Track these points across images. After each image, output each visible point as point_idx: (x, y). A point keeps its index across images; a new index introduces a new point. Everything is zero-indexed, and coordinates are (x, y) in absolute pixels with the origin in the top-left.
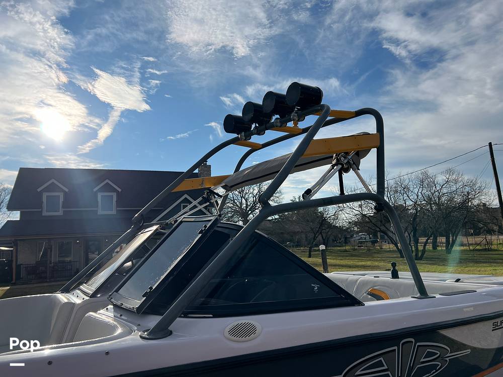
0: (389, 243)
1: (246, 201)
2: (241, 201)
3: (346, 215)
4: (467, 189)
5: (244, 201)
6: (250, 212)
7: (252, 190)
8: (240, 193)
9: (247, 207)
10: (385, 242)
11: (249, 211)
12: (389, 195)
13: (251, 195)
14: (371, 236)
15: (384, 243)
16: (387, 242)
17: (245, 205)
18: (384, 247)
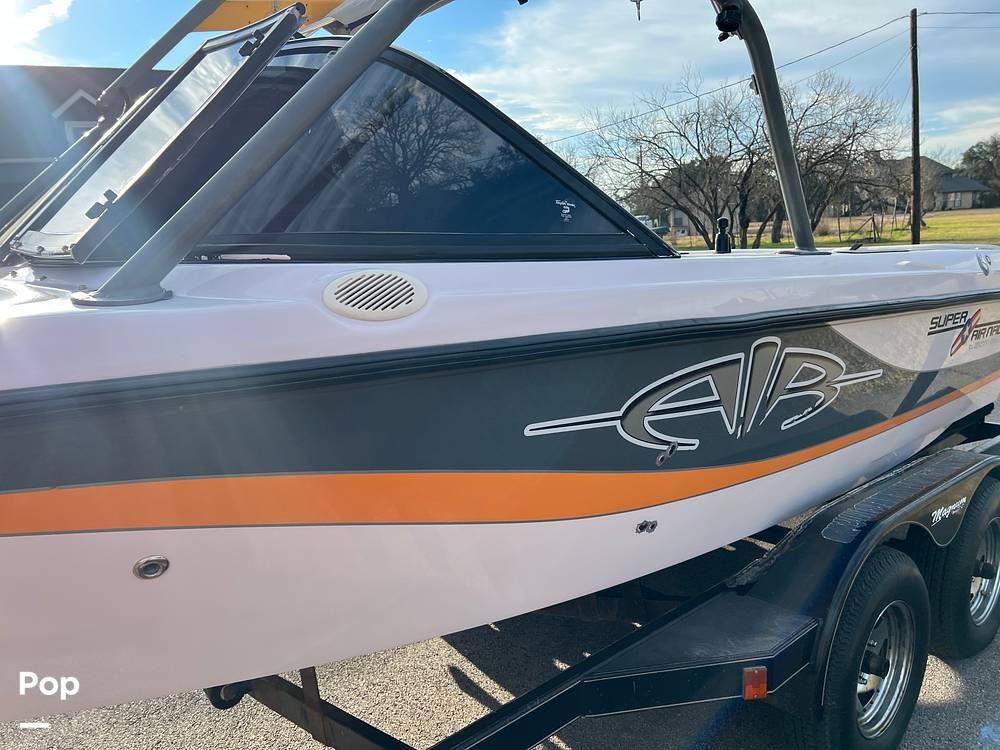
0: (689, 234)
1: (404, 150)
2: (394, 149)
3: (611, 173)
4: (855, 115)
5: (399, 151)
6: (413, 173)
7: (415, 125)
8: (391, 132)
9: (405, 162)
10: (683, 232)
11: (410, 171)
12: (699, 131)
13: (413, 136)
14: (656, 221)
15: (680, 234)
16: (686, 232)
17: (400, 159)
18: (678, 242)
